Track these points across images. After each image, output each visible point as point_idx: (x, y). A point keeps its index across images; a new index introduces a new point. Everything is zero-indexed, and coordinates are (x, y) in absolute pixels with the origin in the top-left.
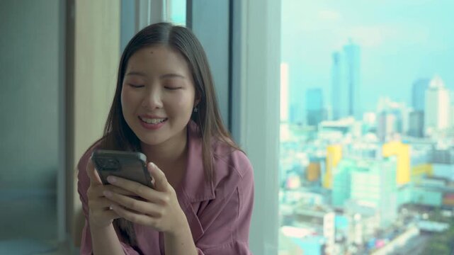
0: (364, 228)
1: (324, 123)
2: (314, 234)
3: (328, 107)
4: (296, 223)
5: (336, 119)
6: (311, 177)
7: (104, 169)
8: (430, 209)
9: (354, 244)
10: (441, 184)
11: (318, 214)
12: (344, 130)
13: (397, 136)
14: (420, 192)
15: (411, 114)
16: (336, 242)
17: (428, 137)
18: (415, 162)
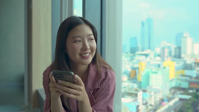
0: (155, 98)
1: (138, 53)
2: (133, 101)
3: (140, 45)
4: (126, 96)
5: (143, 50)
6: (132, 76)
7: (57, 77)
8: (183, 89)
9: (151, 105)
10: (188, 78)
11: (135, 92)
12: (146, 55)
13: (169, 58)
14: (179, 82)
15: (175, 48)
16: (143, 104)
17: (183, 58)
18: (177, 69)
